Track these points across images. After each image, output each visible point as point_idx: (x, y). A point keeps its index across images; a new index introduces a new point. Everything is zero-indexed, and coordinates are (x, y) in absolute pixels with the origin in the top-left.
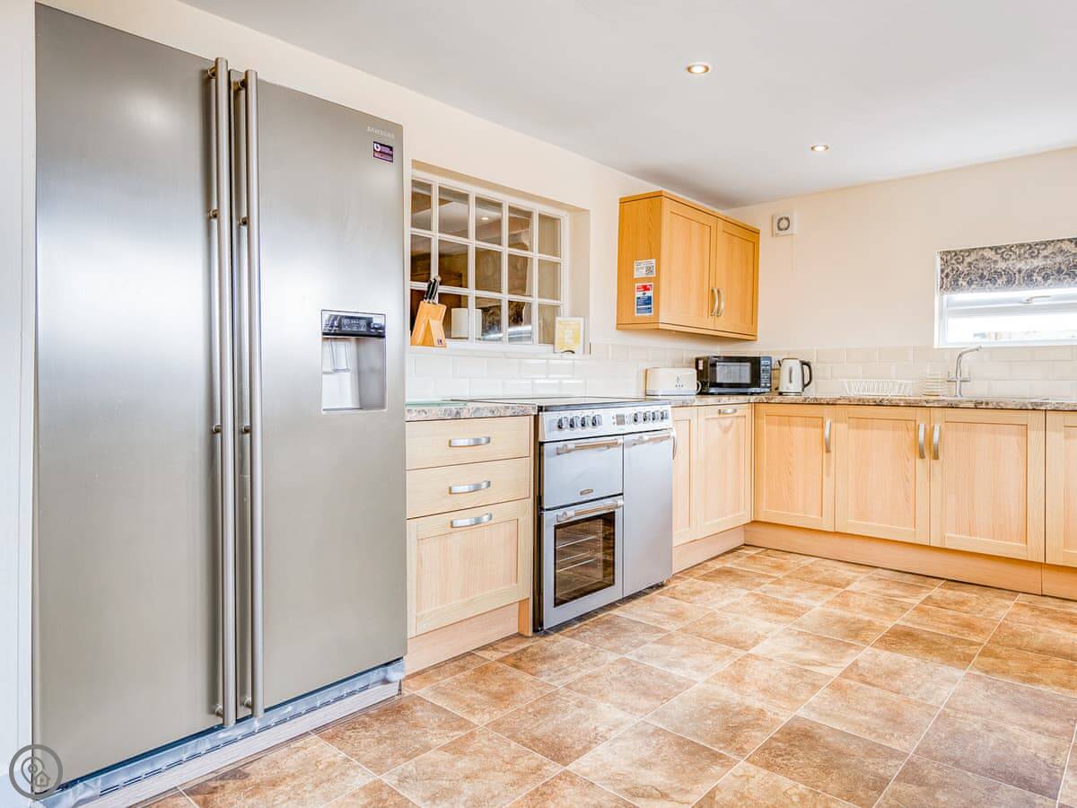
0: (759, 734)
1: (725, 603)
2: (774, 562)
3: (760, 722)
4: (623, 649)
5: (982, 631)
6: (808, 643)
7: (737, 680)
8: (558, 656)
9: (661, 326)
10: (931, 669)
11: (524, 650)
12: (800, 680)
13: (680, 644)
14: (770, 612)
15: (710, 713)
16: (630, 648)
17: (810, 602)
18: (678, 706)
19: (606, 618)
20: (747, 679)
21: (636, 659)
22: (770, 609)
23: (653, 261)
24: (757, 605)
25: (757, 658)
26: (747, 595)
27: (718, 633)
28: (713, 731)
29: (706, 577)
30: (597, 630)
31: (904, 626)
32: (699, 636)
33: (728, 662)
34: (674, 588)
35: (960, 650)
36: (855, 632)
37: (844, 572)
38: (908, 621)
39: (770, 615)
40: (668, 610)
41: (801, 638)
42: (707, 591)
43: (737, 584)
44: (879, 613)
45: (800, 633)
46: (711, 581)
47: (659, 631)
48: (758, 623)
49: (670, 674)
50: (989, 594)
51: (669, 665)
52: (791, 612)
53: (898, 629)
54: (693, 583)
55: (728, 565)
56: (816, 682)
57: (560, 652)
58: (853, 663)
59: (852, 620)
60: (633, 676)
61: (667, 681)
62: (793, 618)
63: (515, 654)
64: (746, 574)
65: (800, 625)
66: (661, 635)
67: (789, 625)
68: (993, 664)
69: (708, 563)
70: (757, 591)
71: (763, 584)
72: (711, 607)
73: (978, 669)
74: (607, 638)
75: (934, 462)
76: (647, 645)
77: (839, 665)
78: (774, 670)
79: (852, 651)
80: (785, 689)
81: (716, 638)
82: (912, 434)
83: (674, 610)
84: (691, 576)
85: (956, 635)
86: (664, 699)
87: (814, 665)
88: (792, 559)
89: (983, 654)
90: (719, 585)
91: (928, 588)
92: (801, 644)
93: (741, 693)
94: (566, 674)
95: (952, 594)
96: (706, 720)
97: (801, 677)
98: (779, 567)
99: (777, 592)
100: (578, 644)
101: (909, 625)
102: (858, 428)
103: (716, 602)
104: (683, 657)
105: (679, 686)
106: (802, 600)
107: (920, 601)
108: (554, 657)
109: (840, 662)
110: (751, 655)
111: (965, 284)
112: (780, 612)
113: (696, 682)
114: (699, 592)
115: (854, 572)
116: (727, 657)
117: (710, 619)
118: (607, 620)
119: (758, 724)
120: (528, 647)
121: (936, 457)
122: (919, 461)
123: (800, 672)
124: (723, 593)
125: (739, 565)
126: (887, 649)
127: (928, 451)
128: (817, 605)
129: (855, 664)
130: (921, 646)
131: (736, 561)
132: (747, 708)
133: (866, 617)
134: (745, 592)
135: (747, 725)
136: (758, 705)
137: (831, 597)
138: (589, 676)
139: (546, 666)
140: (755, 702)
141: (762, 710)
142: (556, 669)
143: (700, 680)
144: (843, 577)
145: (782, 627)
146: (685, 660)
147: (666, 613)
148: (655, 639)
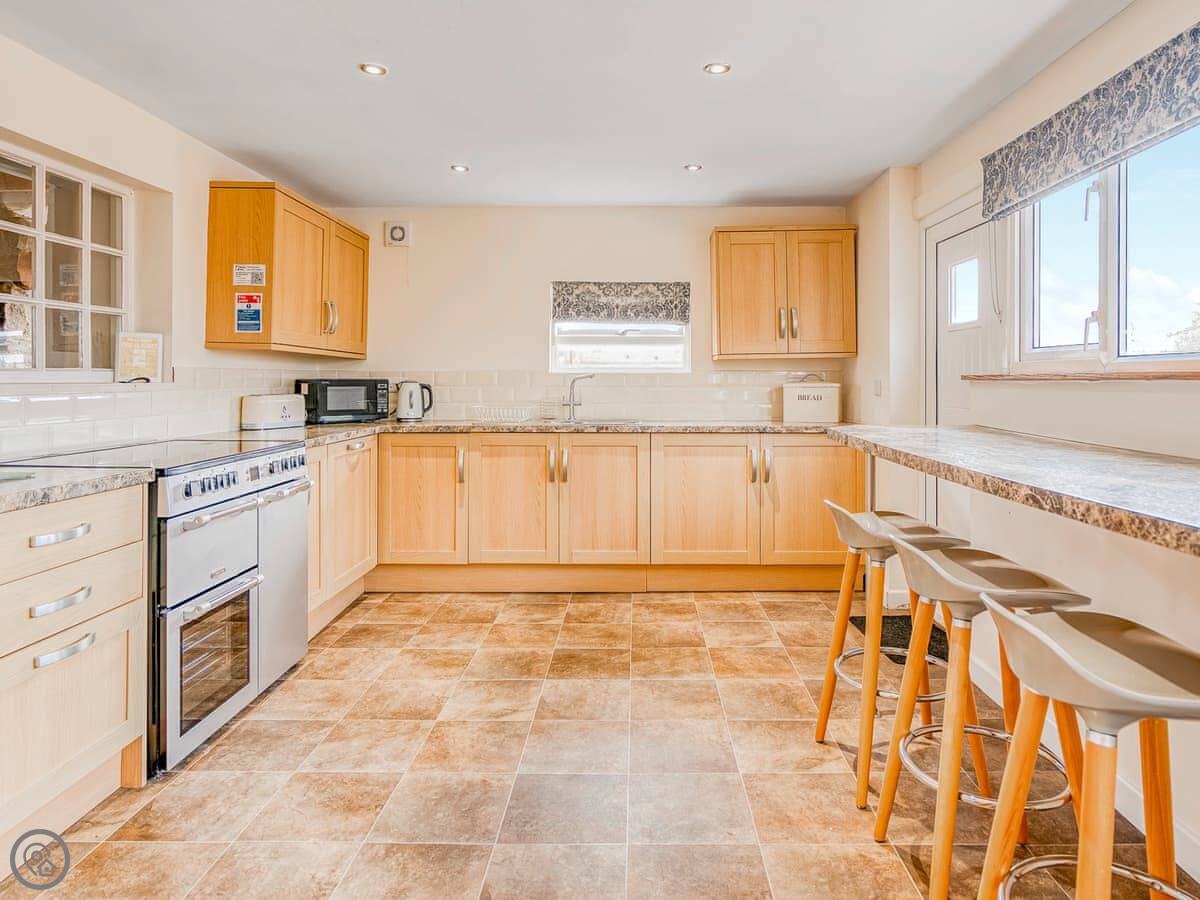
0: (495, 809)
1: (381, 670)
2: (408, 608)
3: (490, 794)
4: (291, 762)
5: (623, 637)
6: (490, 693)
7: (442, 756)
8: (204, 800)
9: (274, 347)
10: (605, 687)
11: (148, 808)
12: (503, 735)
13: (357, 735)
14: (435, 667)
15: (436, 805)
16: (299, 759)
17: (471, 646)
18: (398, 810)
19: (244, 728)
20: (452, 752)
21: (314, 770)
22: (432, 664)
23: (263, 267)
24: (418, 663)
25: (449, 724)
26: (401, 654)
27: (393, 708)
28: (450, 824)
29: (344, 642)
30: (240, 747)
31: (563, 650)
32: (375, 718)
33: (422, 739)
34: (311, 665)
35: (617, 661)
36: (526, 667)
37: (484, 605)
38: (563, 643)
39: (438, 671)
40: (320, 696)
41: (481, 688)
42: (354, 659)
43: (382, 644)
44: (534, 642)
45: (477, 683)
46: (351, 646)
47: (324, 725)
48: (429, 685)
49: (367, 774)
50: (611, 600)
51: (359, 764)
52: (456, 662)
53: (560, 653)
54: (332, 654)
55: (361, 622)
56: (518, 732)
57: (205, 795)
58: (540, 701)
59: (517, 656)
60: (323, 791)
61: (368, 785)
62: (461, 668)
63: (135, 819)
64: (385, 628)
65: (473, 674)
66: (329, 730)
67: (463, 678)
68: (645, 667)
69: (336, 624)
70: (409, 646)
71: (412, 636)
72: (368, 679)
73: (639, 675)
74: (262, 754)
75: (562, 484)
76: (317, 748)
77: (530, 707)
78: (473, 732)
79: (533, 689)
80: (494, 749)
81: (394, 714)
82: (542, 459)
83: (327, 694)
84: (325, 645)
85: (606, 647)
86: (376, 807)
87: (507, 714)
88: (426, 601)
89: (635, 659)
90: (365, 649)
91: (563, 606)
92: (484, 695)
93: (454, 769)
94: (232, 821)
95: (584, 607)
96: (435, 814)
97: (503, 731)
98: (417, 613)
99: (431, 642)
100: (223, 775)
101: (566, 647)
102: (491, 455)
103: (370, 671)
104: (369, 748)
105: (385, 785)
106: (459, 646)
107: (563, 620)
108: (200, 805)
109: (529, 703)
110: (443, 722)
111: (574, 314)
112: (445, 665)
113: (401, 774)
114: (345, 664)
115: (491, 602)
116: (419, 733)
117: (375, 694)
118: (246, 731)
119: (490, 798)
120: (151, 804)
121: (565, 480)
122: (549, 484)
123: (498, 726)
124: (373, 658)
125: (372, 620)
126: (562, 678)
127: (558, 475)
128: (476, 647)
129: (542, 702)
130: (586, 666)
131: (367, 615)
132: (471, 785)
133: (527, 649)
134: (397, 651)
135: (478, 804)
136: (478, 777)
137: (485, 635)
138: (266, 813)
139: (195, 821)
140: (474, 774)
141: (484, 781)
142: (212, 820)
143: (403, 768)
144: (485, 609)
145: (456, 681)
146: (374, 752)
147: (318, 700)
148: (324, 737)
